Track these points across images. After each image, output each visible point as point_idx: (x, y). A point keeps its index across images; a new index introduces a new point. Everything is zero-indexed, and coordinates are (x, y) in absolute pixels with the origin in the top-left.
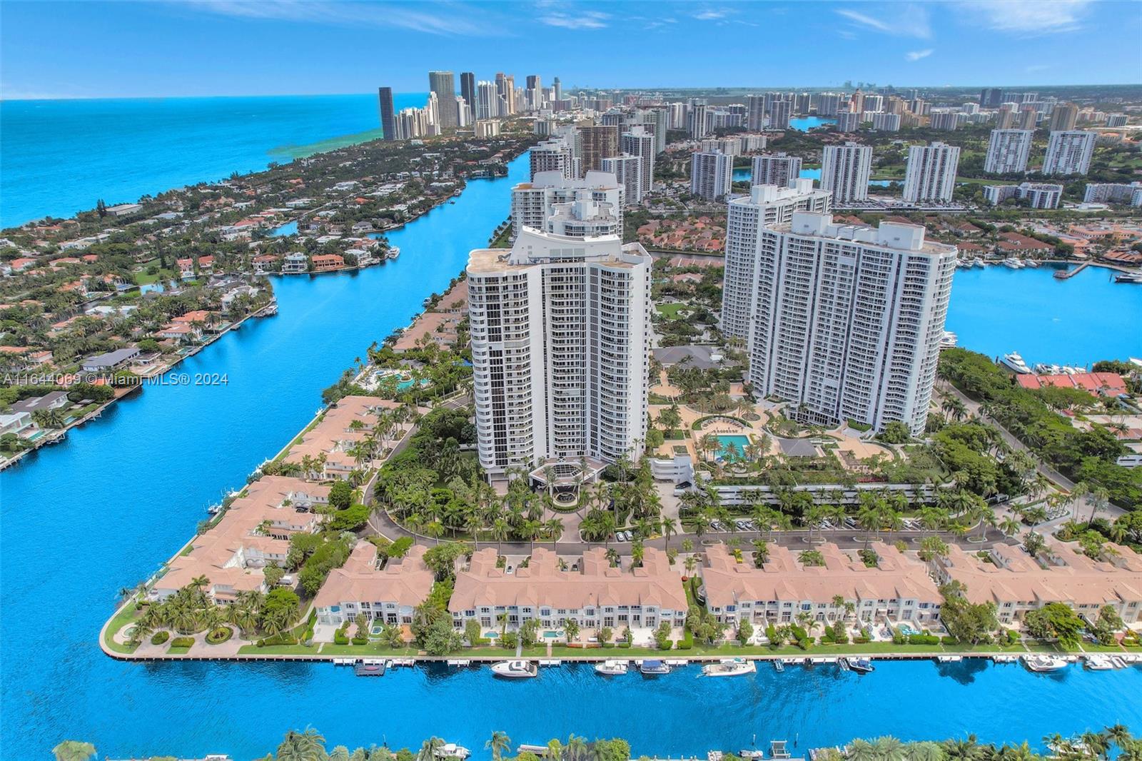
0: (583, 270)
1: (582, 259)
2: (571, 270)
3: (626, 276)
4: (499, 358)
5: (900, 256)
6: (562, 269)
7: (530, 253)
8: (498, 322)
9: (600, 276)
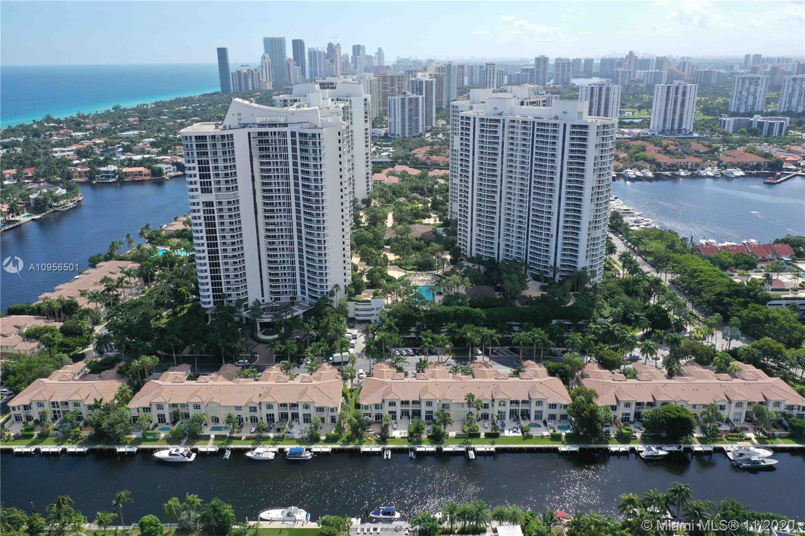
0: (285, 134)
1: (286, 125)
2: (275, 133)
3: (317, 136)
4: (211, 208)
5: (565, 125)
6: (267, 133)
7: (240, 119)
8: (208, 176)
9: (298, 139)
